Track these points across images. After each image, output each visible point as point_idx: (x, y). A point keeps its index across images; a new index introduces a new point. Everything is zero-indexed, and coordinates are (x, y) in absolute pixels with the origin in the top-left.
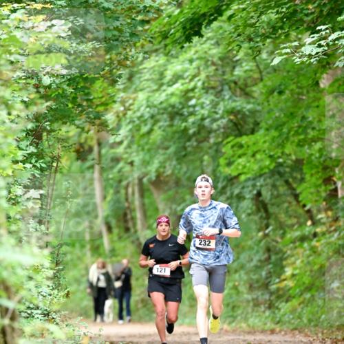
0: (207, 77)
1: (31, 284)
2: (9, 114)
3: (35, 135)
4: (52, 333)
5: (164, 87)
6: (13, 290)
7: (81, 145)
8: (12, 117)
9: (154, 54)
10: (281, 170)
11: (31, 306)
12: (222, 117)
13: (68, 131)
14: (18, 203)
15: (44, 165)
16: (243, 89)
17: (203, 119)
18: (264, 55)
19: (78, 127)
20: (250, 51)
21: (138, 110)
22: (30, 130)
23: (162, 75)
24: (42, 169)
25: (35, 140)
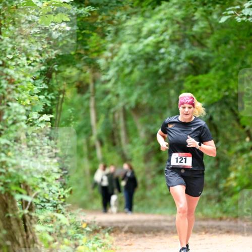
0: (174, 32)
1: (44, 184)
2: (28, 59)
3: (47, 75)
4: (60, 220)
5: (141, 40)
6: (31, 188)
7: (81, 82)
8: (30, 62)
9: (134, 15)
10: (227, 100)
11: (44, 200)
12: (184, 62)
13: (71, 72)
14: (34, 124)
15: (53, 97)
16: (199, 41)
17: (170, 63)
18: (215, 16)
19: (78, 69)
20: (204, 14)
21: (122, 56)
22: (43, 71)
23: (140, 31)
24: (52, 100)
25: (46, 78)
